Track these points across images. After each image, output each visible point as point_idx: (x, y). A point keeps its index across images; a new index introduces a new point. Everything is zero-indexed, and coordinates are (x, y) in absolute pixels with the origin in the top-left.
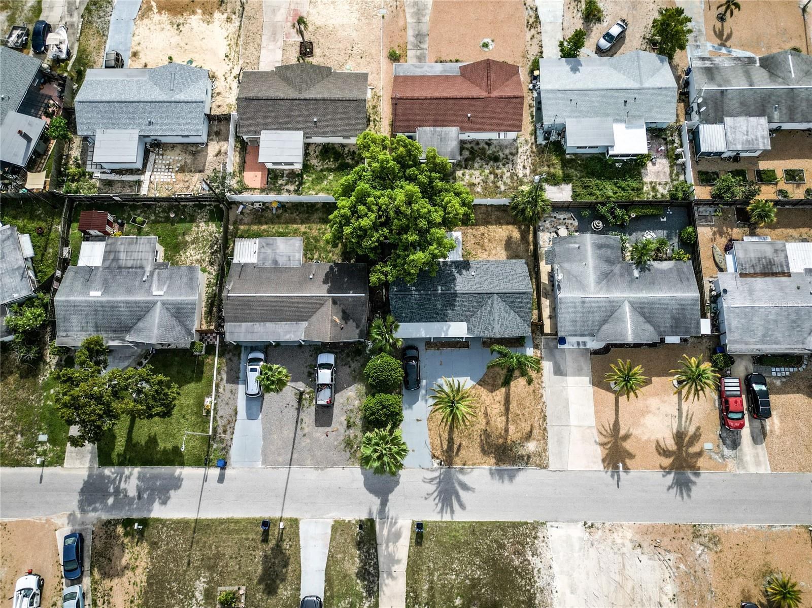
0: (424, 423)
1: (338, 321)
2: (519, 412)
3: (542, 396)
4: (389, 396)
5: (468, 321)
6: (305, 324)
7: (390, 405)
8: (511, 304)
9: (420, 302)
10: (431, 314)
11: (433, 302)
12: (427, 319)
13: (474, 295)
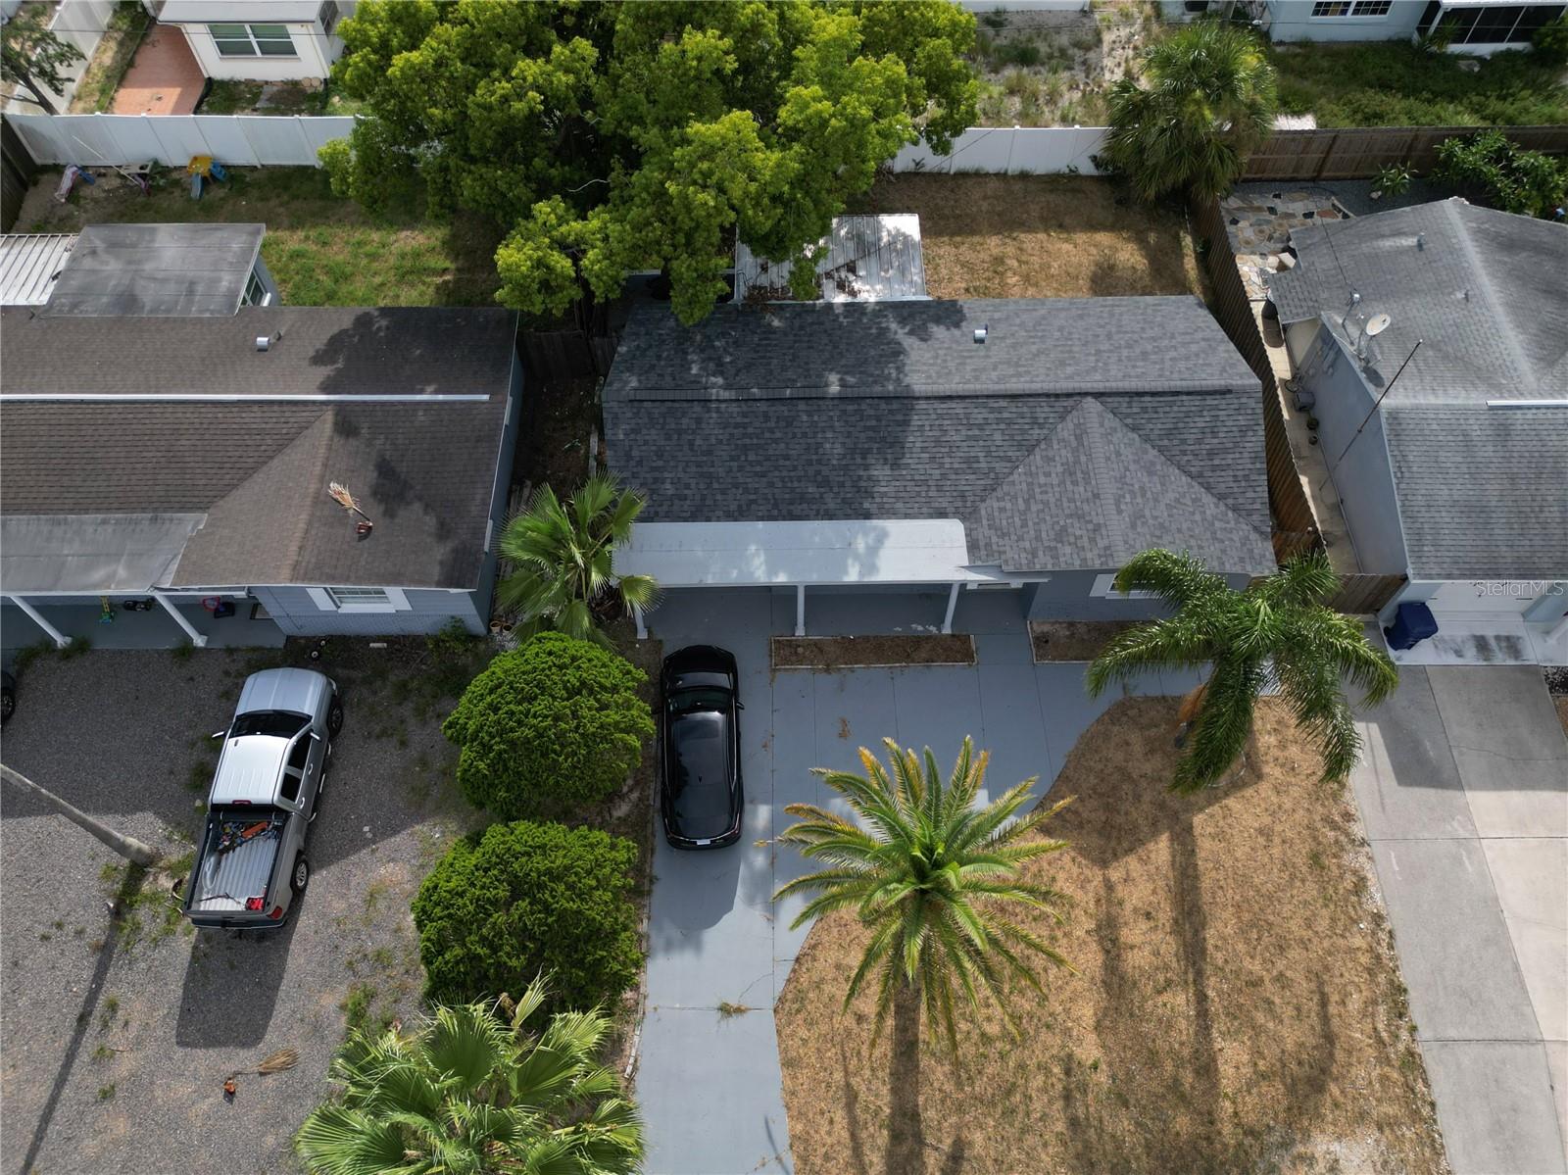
0: (761, 1024)
1: (348, 499)
2: (1256, 967)
3: (1360, 886)
4: (556, 832)
5: (967, 515)
6: (193, 523)
7: (555, 876)
8: (1166, 442)
9: (745, 435)
10: (796, 484)
11: (805, 435)
12: (776, 506)
13: (992, 403)
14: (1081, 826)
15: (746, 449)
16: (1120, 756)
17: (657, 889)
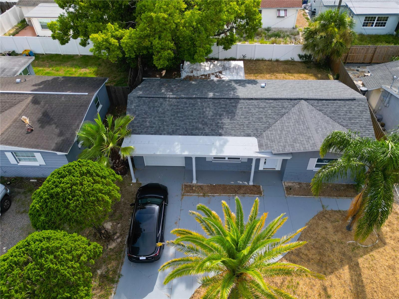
1: (27, 121)
5: (259, 136)
8: (332, 115)
9: (177, 109)
10: (194, 124)
11: (199, 109)
12: (186, 131)
13: (267, 101)
14: (309, 260)
15: (177, 113)
16: (323, 233)
17: (121, 280)
